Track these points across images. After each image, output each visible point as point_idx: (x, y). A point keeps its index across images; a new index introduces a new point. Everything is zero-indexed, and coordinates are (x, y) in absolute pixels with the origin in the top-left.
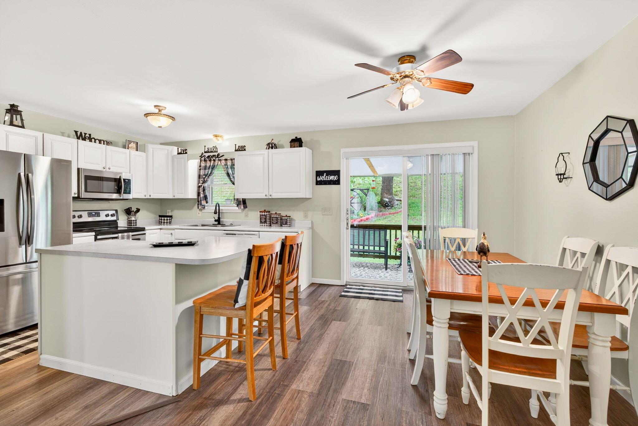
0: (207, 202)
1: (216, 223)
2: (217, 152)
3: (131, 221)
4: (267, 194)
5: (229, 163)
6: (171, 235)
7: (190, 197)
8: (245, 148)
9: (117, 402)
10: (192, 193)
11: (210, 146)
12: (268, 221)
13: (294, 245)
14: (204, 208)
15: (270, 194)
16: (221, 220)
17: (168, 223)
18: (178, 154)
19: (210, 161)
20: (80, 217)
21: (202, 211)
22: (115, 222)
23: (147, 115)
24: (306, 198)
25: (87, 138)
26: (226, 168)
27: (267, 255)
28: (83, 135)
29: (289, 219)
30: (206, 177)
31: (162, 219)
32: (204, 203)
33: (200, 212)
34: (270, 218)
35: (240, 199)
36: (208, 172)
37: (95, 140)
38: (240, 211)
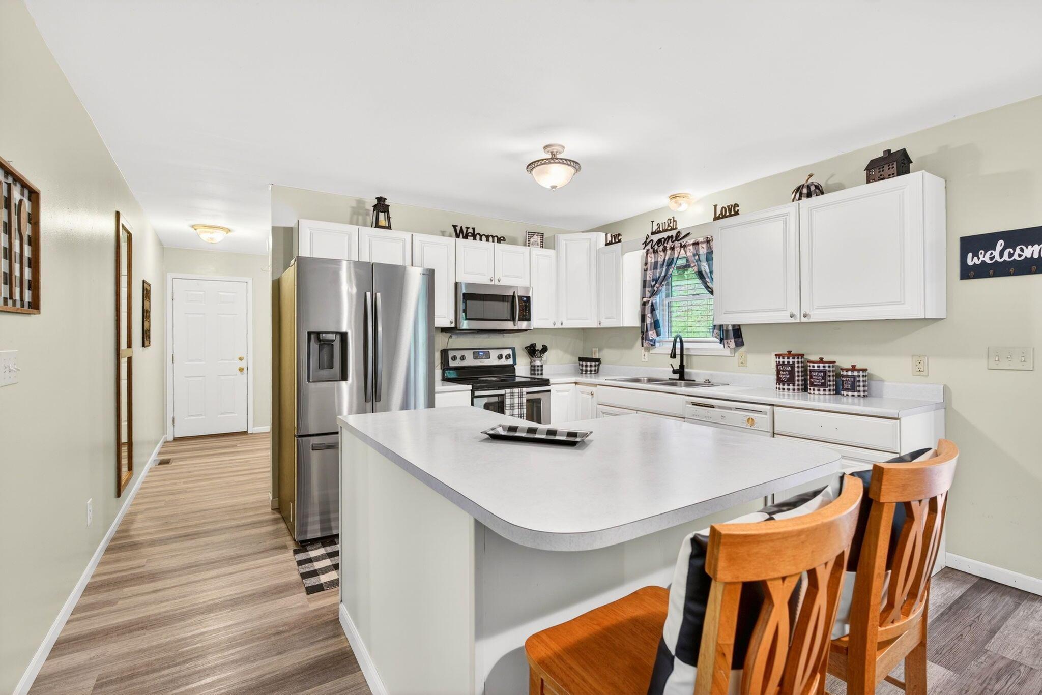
0: (658, 334)
1: (677, 376)
2: (676, 229)
3: (535, 366)
4: (797, 313)
5: (703, 250)
6: (591, 396)
7: (626, 325)
8: (736, 209)
10: (630, 318)
11: (662, 219)
12: (798, 378)
13: (914, 505)
14: (652, 345)
15: (803, 313)
16: (686, 370)
17: (593, 372)
18: (607, 244)
19: (665, 250)
20: (462, 358)
21: (649, 351)
22: (511, 369)
23: (531, 166)
24: (925, 319)
25: (470, 234)
26: (697, 262)
27: (784, 578)
28: (465, 230)
29: (864, 376)
30: (656, 283)
31: (582, 365)
32: (652, 334)
33: (646, 354)
34: (805, 372)
35: (727, 326)
36: (661, 273)
37: (481, 236)
38: (727, 352)
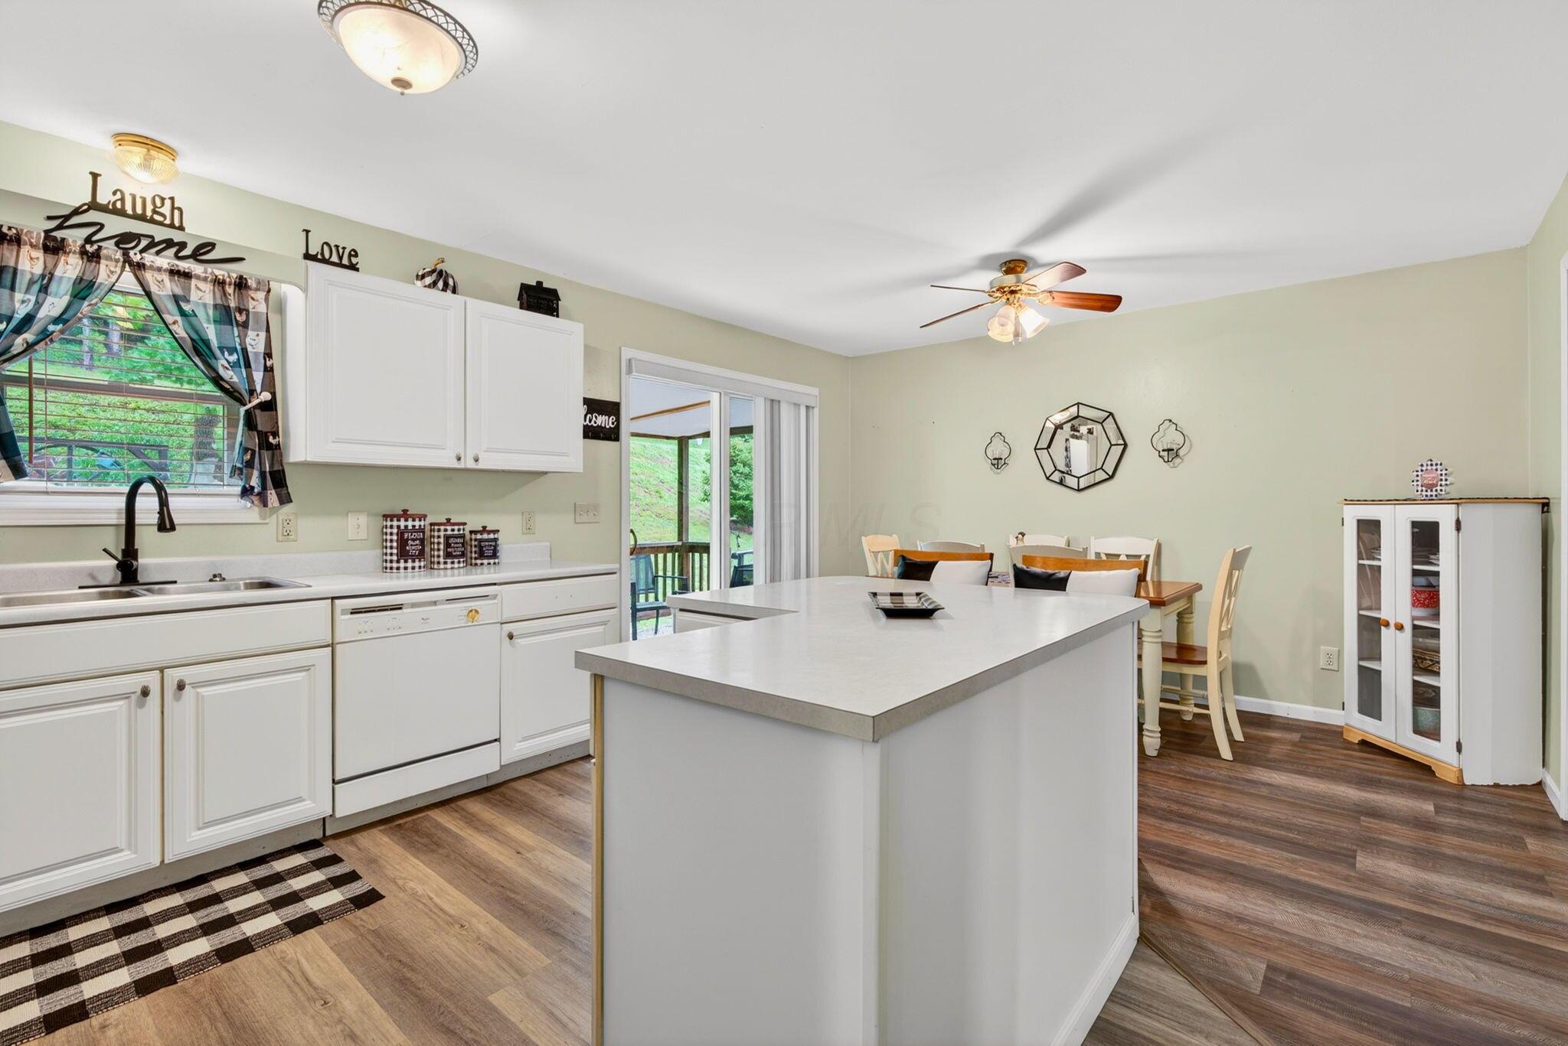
2: (176, 226)
4: (463, 454)
8: (353, 259)
9: (1176, 1030)
15: (476, 455)
38: (259, 515)
